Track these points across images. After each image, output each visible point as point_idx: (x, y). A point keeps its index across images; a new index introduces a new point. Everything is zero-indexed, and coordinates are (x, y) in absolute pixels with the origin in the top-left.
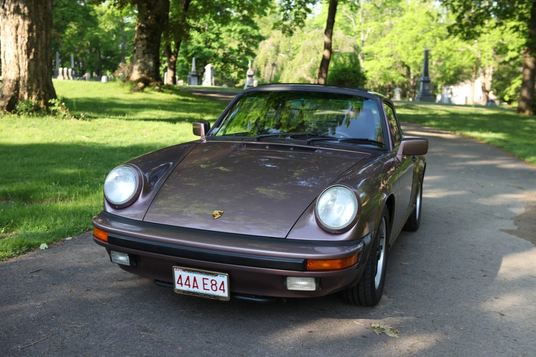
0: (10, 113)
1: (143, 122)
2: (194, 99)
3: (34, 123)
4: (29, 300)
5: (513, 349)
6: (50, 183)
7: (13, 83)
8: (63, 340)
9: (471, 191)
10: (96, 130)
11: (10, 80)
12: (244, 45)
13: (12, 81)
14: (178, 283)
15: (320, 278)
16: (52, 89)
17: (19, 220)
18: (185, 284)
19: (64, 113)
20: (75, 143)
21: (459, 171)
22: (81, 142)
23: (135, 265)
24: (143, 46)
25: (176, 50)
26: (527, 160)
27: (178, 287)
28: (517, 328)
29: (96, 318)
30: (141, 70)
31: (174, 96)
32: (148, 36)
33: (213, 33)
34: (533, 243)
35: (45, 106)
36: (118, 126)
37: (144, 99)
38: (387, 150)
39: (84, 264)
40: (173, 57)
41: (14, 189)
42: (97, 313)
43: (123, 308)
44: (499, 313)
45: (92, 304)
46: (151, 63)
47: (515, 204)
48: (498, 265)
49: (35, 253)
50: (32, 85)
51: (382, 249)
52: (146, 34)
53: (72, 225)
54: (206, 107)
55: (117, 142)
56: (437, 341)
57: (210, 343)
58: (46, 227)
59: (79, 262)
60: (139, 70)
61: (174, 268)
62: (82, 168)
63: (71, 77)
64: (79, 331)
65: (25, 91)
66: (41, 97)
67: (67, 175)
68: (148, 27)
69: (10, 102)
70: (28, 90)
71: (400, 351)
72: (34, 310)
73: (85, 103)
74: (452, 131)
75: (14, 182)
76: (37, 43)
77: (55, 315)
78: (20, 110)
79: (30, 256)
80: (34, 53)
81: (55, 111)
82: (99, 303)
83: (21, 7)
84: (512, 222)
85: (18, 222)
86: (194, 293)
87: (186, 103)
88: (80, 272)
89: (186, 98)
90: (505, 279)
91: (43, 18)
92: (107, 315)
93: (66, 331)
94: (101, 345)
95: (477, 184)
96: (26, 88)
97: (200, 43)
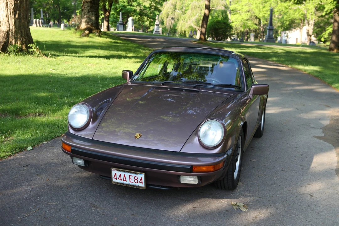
0: (4, 53)
1: (89, 58)
2: (121, 42)
3: (19, 59)
4: (23, 185)
5: (317, 219)
6: (31, 103)
7: (5, 33)
8: (45, 213)
9: (296, 108)
10: (59, 65)
11: (3, 32)
12: (153, 4)
13: (4, 32)
14: (114, 178)
15: (201, 177)
16: (30, 37)
17: (13, 130)
18: (119, 179)
19: (38, 53)
20: (46, 74)
21: (290, 94)
22: (49, 73)
23: (88, 166)
24: (88, 7)
25: (110, 8)
26: (333, 86)
27: (114, 180)
28: (320, 205)
29: (64, 198)
30: (87, 22)
31: (109, 40)
34: (333, 146)
35: (26, 49)
36: (73, 61)
37: (89, 42)
38: (243, 91)
39: (55, 161)
40: (107, 13)
41: (9, 107)
42: (65, 195)
43: (80, 191)
44: (310, 194)
45: (62, 189)
46: (93, 18)
47: (323, 118)
48: (311, 161)
49: (25, 153)
50: (17, 35)
51: (239, 155)
53: (47, 134)
54: (129, 48)
55: (72, 74)
56: (271, 214)
57: (134, 215)
58: (31, 135)
59: (52, 159)
60: (85, 22)
61: (112, 169)
62: (51, 92)
63: (41, 25)
64: (54, 207)
65: (13, 39)
66: (24, 42)
67: (42, 97)
69: (3, 46)
70: (15, 38)
71: (249, 220)
72: (26, 193)
73: (51, 45)
74: (286, 64)
75: (9, 102)
76: (20, 7)
77: (39, 196)
78: (10, 51)
79: (22, 155)
80: (18, 14)
81: (33, 52)
82: (66, 188)
84: (321, 130)
85: (13, 131)
86: (124, 184)
87: (116, 44)
88: (53, 166)
89: (116, 41)
90: (314, 171)
92: (71, 196)
93: (47, 207)
94: (68, 217)
95: (301, 103)
96: (13, 37)
97: (124, 3)
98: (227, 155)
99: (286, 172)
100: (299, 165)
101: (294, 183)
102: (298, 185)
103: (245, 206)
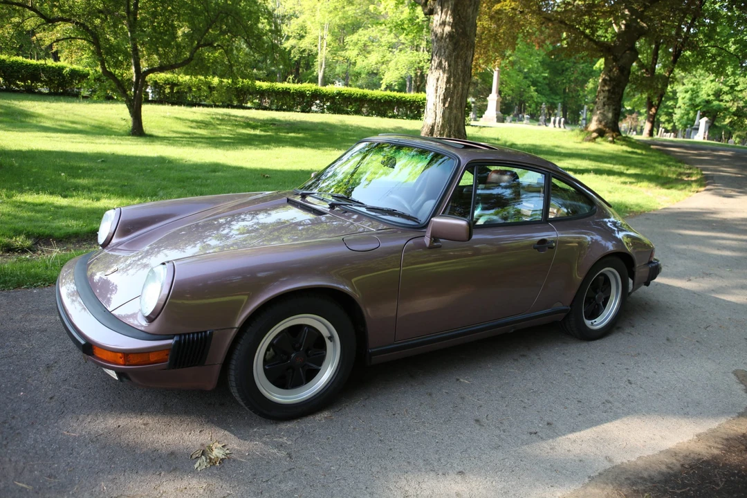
2: (644, 152)
7: (429, 127)
24: (604, 98)
25: (657, 102)
30: (600, 122)
32: (610, 88)
33: (728, 86)
37: (587, 149)
40: (653, 110)
46: (610, 115)
50: (444, 130)
52: (609, 85)
60: (597, 121)
68: (611, 79)
76: (453, 93)
80: (449, 102)
83: (443, 62)
87: (630, 155)
91: (462, 71)
96: (438, 133)
97: (709, 95)
98: (176, 342)
99: (478, 427)
100: (546, 423)
101: (437, 456)
102: (436, 464)
103: (216, 460)
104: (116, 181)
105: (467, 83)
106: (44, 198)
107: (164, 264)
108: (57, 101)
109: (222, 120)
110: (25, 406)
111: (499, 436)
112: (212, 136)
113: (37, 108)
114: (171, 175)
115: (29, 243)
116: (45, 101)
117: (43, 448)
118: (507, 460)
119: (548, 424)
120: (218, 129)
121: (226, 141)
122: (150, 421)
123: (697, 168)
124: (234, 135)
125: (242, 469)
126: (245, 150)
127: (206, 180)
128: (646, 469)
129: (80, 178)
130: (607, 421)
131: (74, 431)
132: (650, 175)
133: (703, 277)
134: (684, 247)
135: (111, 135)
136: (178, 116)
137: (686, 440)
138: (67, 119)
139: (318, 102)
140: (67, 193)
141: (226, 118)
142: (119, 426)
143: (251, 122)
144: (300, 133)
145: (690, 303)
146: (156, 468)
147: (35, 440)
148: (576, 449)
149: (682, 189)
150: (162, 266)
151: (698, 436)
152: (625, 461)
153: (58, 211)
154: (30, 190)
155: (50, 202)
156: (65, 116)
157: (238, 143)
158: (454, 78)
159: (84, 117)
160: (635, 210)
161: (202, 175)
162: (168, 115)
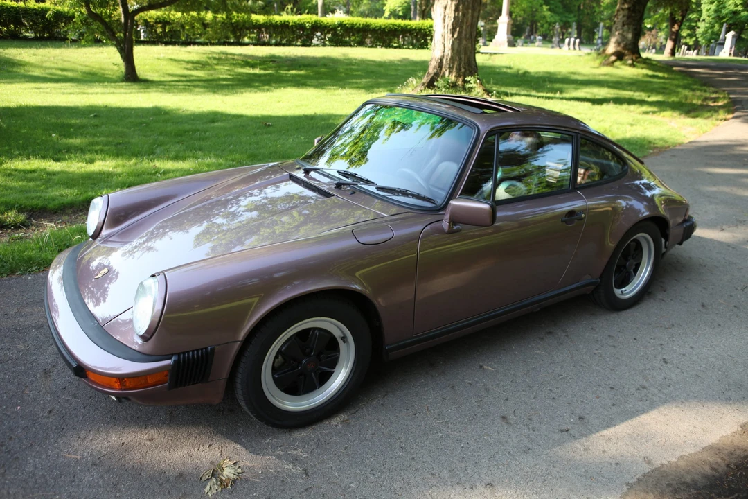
2: (666, 76)
7: (438, 61)
11: (436, 58)
19: (478, 91)
24: (623, 17)
25: (680, 18)
30: (618, 43)
32: (630, 6)
35: (462, 84)
37: (605, 75)
40: (676, 27)
46: (630, 36)
50: (453, 63)
52: (629, 3)
57: (51, 412)
60: (616, 43)
65: (447, 69)
66: (461, 74)
69: (431, 79)
70: (450, 68)
76: (462, 22)
78: (438, 87)
80: (458, 32)
81: (472, 88)
87: (651, 79)
96: (448, 66)
97: (736, 6)
98: (174, 361)
99: (505, 426)
100: (578, 417)
101: (463, 465)
102: (462, 475)
103: (227, 481)
104: (111, 139)
105: (477, 11)
106: (35, 164)
107: (153, 276)
108: (45, 46)
109: (219, 59)
110: (23, 423)
111: (528, 437)
112: (210, 78)
113: (24, 55)
114: (168, 129)
115: (22, 217)
116: (31, 47)
117: (44, 476)
118: (537, 466)
119: (580, 418)
120: (215, 69)
121: (225, 83)
122: (156, 436)
123: (724, 91)
124: (233, 75)
125: (256, 492)
126: (244, 94)
127: (205, 132)
128: (688, 472)
129: (72, 138)
130: (644, 411)
131: (76, 452)
132: (673, 102)
133: (737, 226)
134: (714, 189)
135: (104, 82)
136: (173, 57)
137: (729, 433)
138: (56, 66)
139: (319, 34)
140: (59, 156)
141: (223, 57)
142: (123, 444)
143: (249, 60)
144: (301, 70)
145: (724, 258)
146: (164, 495)
147: (35, 466)
148: (613, 450)
149: (708, 118)
150: (152, 279)
151: (743, 426)
152: (665, 462)
153: (50, 179)
154: (20, 155)
155: (42, 168)
156: (54, 63)
157: (237, 85)
158: (463, 5)
159: (74, 63)
160: (659, 145)
161: (200, 126)
162: (162, 56)
